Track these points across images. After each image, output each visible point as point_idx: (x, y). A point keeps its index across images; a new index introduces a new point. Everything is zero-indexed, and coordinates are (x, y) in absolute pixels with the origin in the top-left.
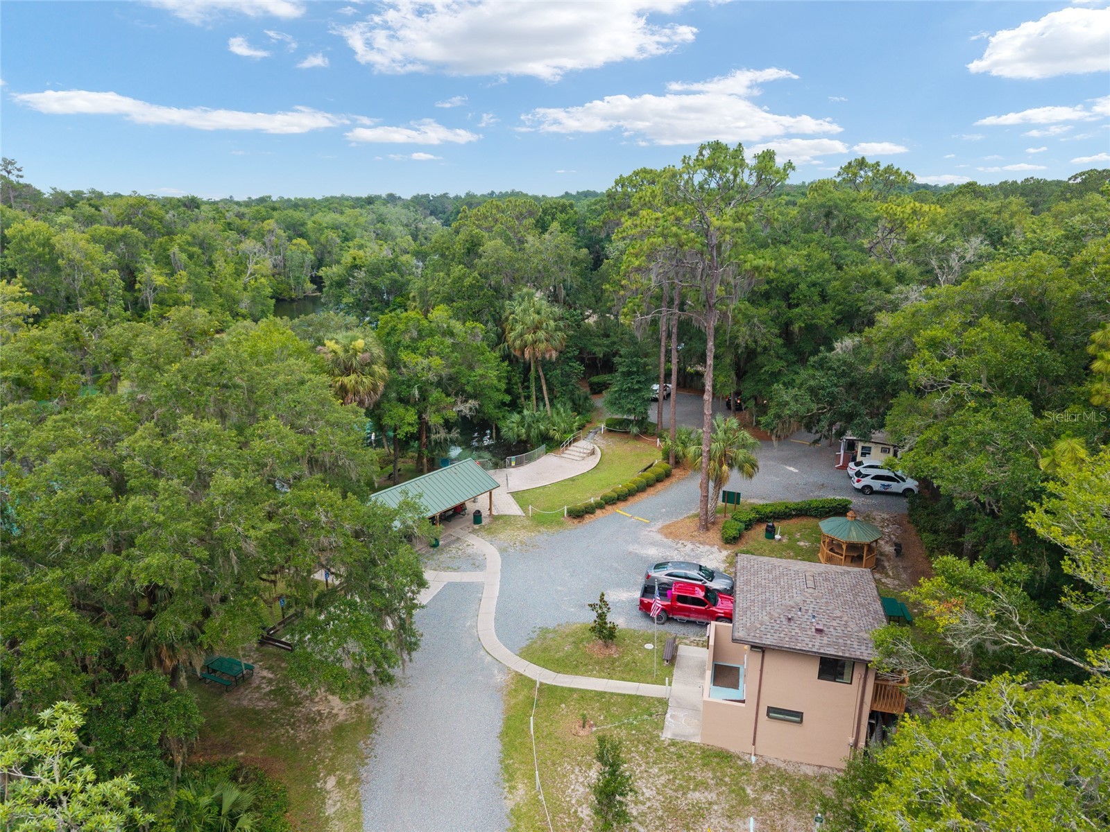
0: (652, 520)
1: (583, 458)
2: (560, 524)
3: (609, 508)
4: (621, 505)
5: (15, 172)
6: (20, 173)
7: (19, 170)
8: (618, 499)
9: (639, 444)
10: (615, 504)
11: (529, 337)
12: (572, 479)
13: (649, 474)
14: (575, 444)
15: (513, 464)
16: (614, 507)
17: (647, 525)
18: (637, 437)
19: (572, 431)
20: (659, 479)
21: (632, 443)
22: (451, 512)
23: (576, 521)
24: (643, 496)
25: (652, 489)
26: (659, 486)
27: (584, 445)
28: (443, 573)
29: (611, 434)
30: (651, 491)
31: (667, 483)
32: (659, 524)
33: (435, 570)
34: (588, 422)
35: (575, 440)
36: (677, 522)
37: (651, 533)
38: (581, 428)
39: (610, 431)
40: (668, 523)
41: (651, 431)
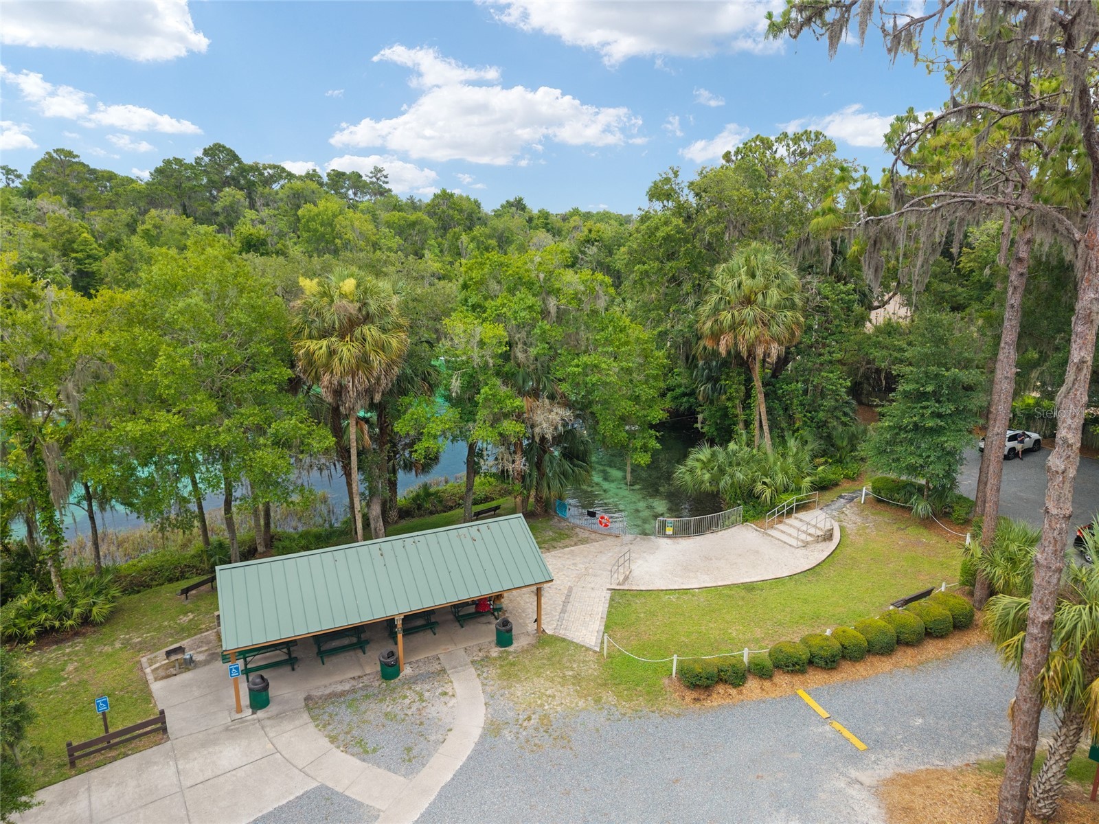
0: (877, 744)
1: (806, 545)
2: (653, 694)
3: (781, 679)
4: (816, 678)
5: (383, 179)
6: (386, 180)
7: (386, 177)
8: (810, 662)
9: (928, 538)
10: (803, 672)
11: (726, 317)
12: (749, 587)
13: (910, 618)
14: (801, 515)
15: (669, 531)
16: (796, 679)
17: (854, 758)
18: (927, 522)
19: (799, 490)
20: (932, 632)
21: (914, 532)
22: (472, 609)
23: (690, 695)
24: (884, 665)
25: (910, 651)
26: (932, 649)
27: (817, 519)
28: (339, 756)
29: (879, 506)
30: (906, 657)
31: (955, 644)
32: (887, 766)
33: (333, 739)
34: (847, 477)
35: (802, 507)
36: (939, 775)
37: (853, 792)
38: (823, 487)
39: (879, 501)
40: (913, 766)
41: (960, 512)
